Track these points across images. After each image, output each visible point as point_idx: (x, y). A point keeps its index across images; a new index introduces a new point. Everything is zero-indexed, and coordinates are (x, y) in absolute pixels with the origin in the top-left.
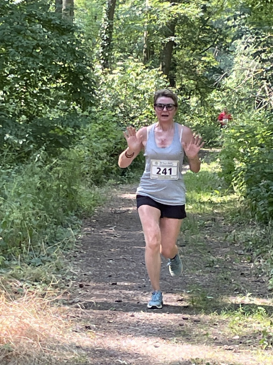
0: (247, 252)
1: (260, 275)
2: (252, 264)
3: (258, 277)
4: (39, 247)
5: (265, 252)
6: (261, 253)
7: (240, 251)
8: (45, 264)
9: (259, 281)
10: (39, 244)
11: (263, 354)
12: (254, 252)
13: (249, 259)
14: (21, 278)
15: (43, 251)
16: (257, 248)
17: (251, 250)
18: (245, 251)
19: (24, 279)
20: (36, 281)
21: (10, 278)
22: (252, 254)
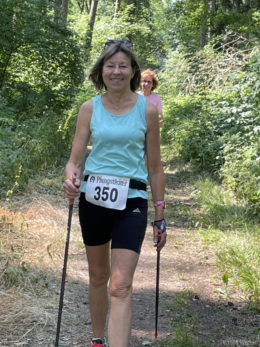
0: (177, 177)
1: (185, 191)
2: (180, 184)
3: (184, 191)
4: (51, 167)
5: (188, 177)
6: (185, 178)
7: (172, 177)
8: (55, 178)
9: (184, 194)
10: (51, 166)
11: (189, 232)
12: (181, 178)
13: (178, 181)
14: (42, 185)
15: (54, 170)
16: (183, 175)
17: (179, 176)
18: (176, 177)
19: (44, 185)
20: (51, 187)
21: (35, 184)
22: (180, 178)
